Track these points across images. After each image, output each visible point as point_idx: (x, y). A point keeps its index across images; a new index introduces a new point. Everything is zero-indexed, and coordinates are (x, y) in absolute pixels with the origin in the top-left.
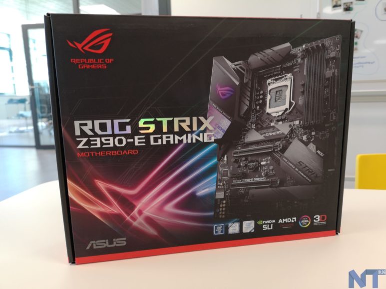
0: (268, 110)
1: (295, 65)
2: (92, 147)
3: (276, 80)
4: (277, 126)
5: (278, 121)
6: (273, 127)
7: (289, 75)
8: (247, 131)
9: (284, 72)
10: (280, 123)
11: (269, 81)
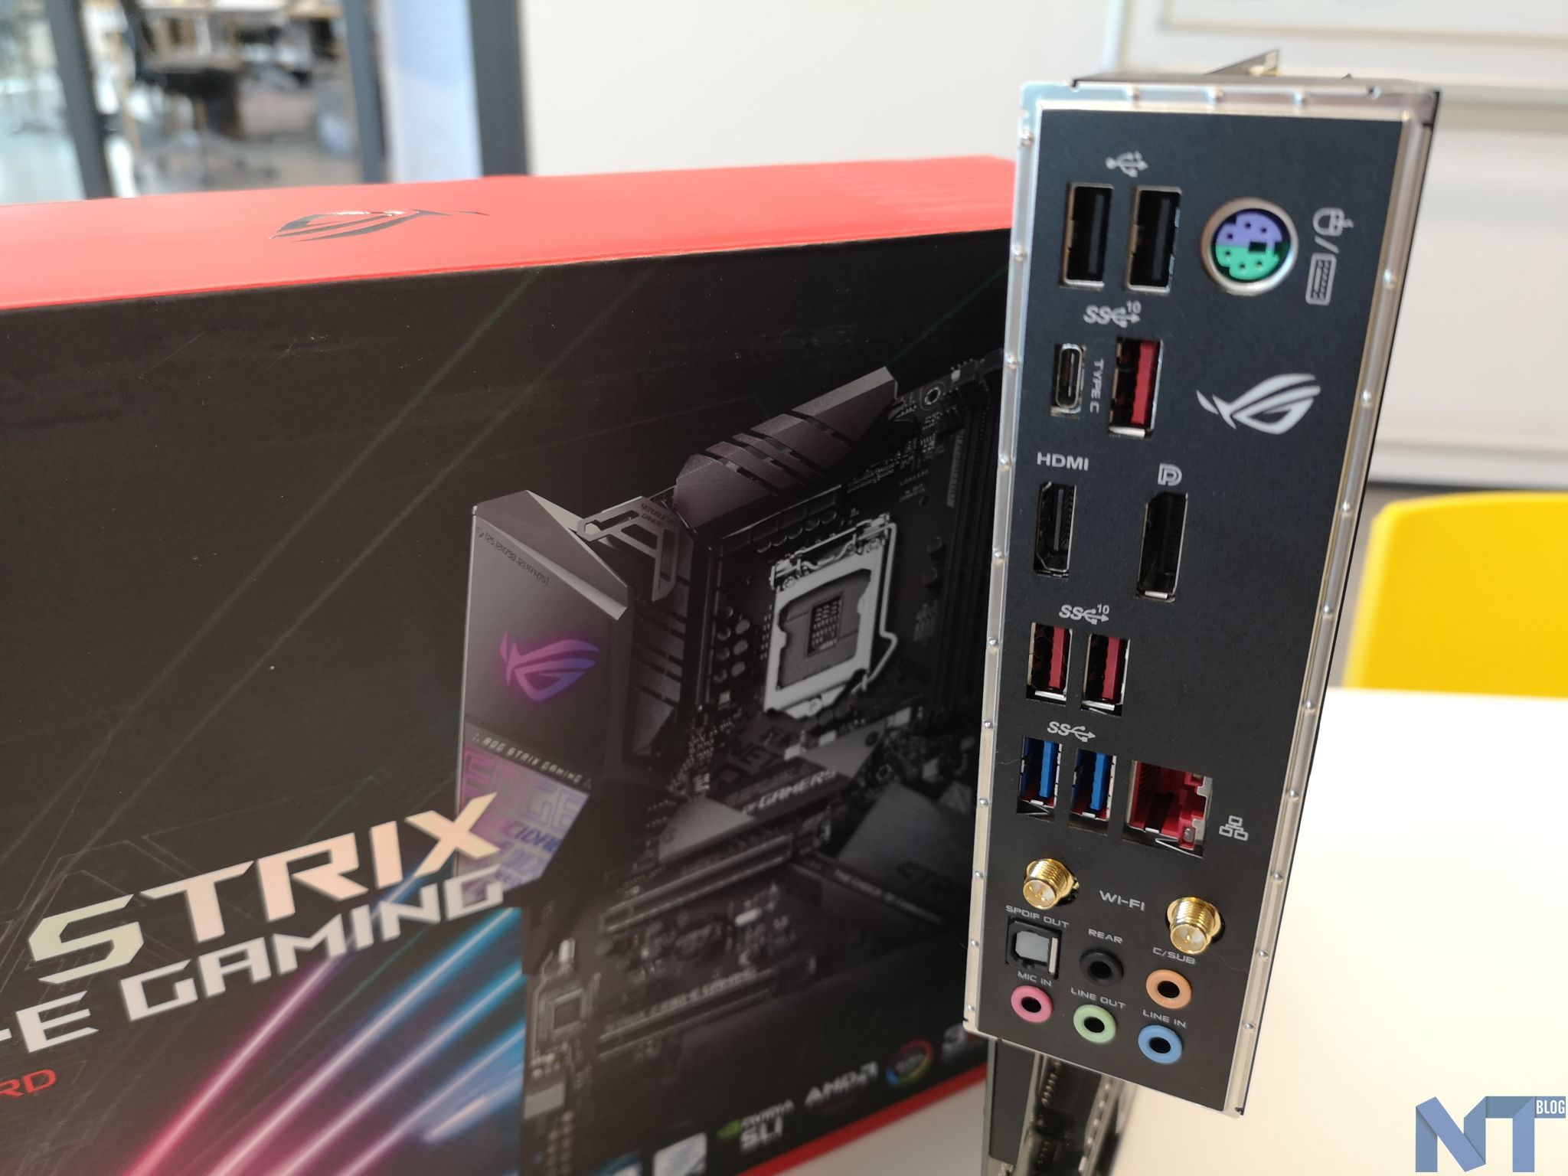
0: (773, 698)
1: (908, 471)
3: (813, 557)
4: (813, 757)
5: (818, 732)
6: (797, 762)
7: (876, 524)
8: (671, 813)
9: (854, 512)
10: (830, 737)
11: (784, 566)
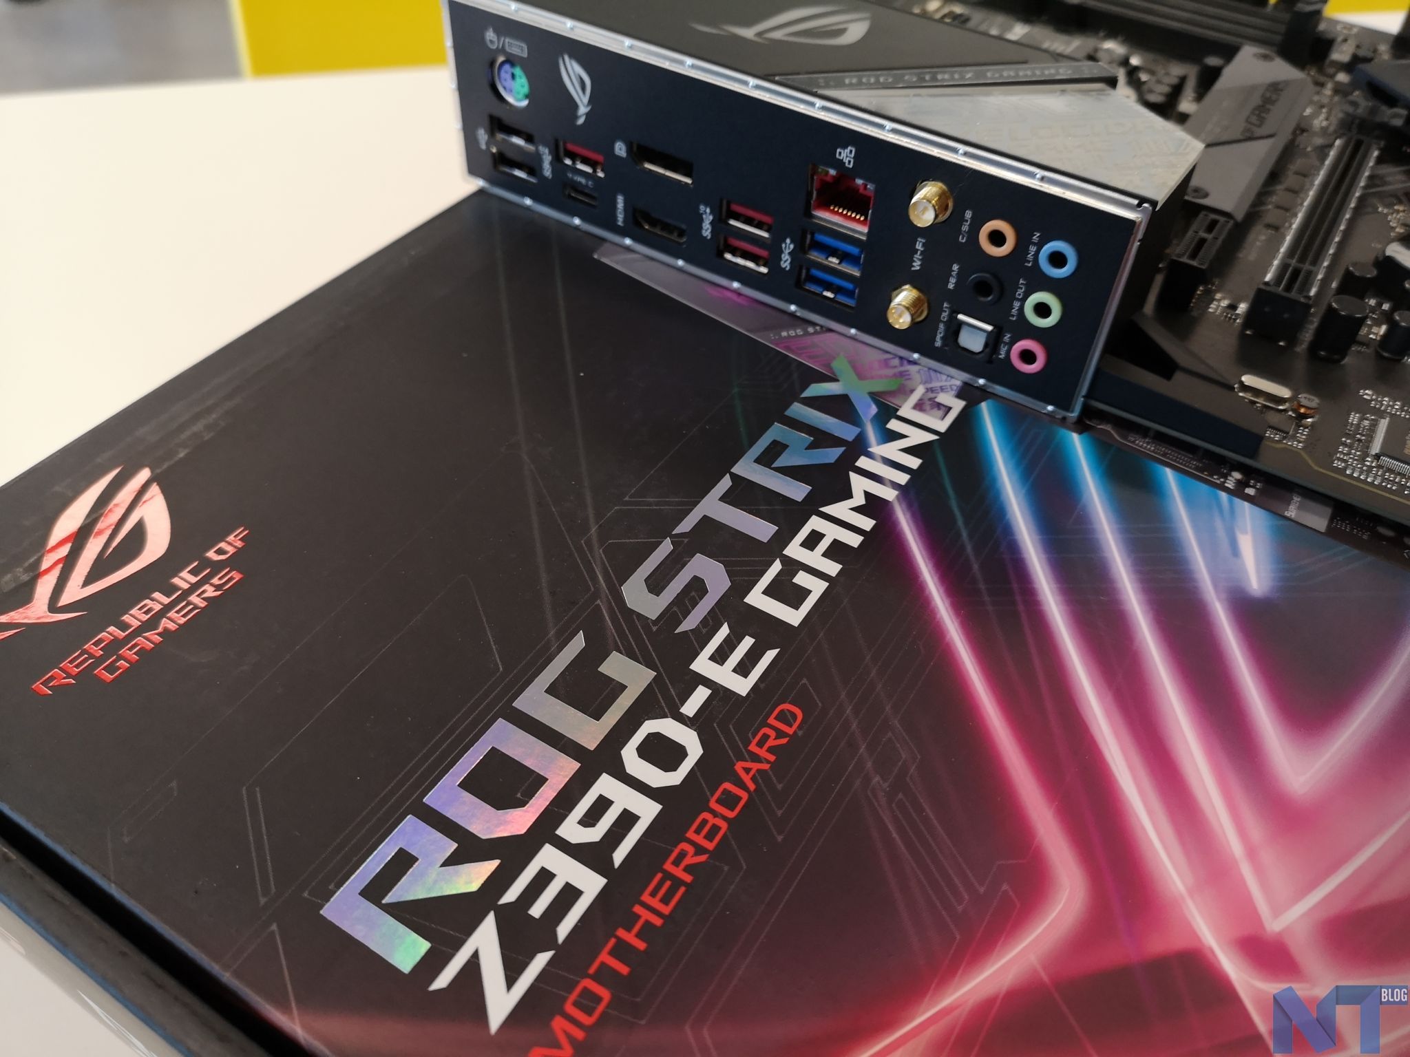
2: (563, 930)
